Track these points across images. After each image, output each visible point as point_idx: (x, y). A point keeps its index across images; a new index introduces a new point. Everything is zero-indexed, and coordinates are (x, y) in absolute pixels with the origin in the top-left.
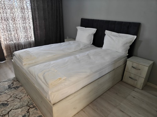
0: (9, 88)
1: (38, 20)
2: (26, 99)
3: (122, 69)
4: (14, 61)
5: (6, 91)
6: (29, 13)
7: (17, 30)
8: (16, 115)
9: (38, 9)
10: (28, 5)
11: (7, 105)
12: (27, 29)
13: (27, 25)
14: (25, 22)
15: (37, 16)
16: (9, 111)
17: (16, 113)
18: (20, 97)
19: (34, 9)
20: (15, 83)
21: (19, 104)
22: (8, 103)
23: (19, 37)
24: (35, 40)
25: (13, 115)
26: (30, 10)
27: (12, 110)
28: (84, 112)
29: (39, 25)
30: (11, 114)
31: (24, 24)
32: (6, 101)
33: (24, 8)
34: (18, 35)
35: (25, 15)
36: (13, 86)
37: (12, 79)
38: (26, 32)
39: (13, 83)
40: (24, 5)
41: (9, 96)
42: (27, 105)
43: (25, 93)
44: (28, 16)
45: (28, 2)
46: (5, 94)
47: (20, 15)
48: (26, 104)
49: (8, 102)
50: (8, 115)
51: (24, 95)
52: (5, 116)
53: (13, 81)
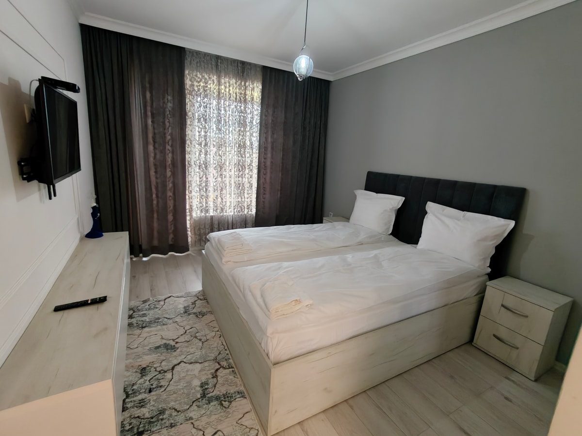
0: (186, 312)
1: (268, 170)
2: (215, 345)
3: (473, 308)
4: (206, 253)
5: (178, 319)
6: (254, 155)
7: (222, 190)
8: (186, 377)
9: (272, 148)
10: (255, 139)
11: (174, 348)
12: (243, 190)
13: (246, 180)
14: (242, 175)
15: (268, 163)
16: (176, 365)
17: (189, 373)
18: (204, 339)
19: (266, 149)
20: (198, 303)
21: (198, 354)
22: (177, 346)
23: (224, 204)
24: (256, 213)
25: (181, 376)
26: (256, 151)
27: (182, 364)
28: (352, 407)
29: (271, 182)
30: (178, 371)
31: (239, 177)
32: (173, 340)
33: (244, 146)
34: (222, 199)
35: (244, 159)
36: (194, 311)
37: (194, 294)
38: (241, 194)
39: (194, 303)
40: (246, 140)
41: (182, 331)
42: (215, 359)
43: (217, 329)
44: (251, 161)
45: (254, 134)
46: (175, 325)
47: (235, 159)
48: (212, 356)
49: (177, 343)
50: (171, 374)
51: (213, 334)
52: (166, 374)
53: (196, 299)
